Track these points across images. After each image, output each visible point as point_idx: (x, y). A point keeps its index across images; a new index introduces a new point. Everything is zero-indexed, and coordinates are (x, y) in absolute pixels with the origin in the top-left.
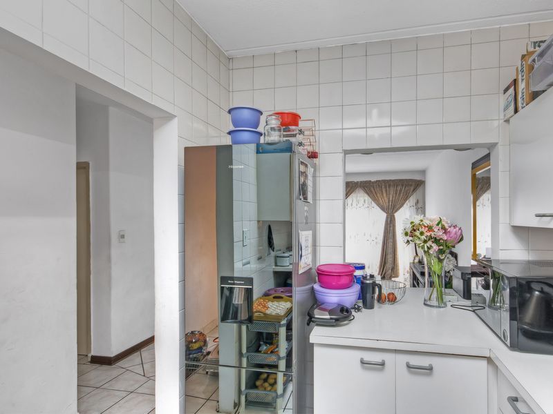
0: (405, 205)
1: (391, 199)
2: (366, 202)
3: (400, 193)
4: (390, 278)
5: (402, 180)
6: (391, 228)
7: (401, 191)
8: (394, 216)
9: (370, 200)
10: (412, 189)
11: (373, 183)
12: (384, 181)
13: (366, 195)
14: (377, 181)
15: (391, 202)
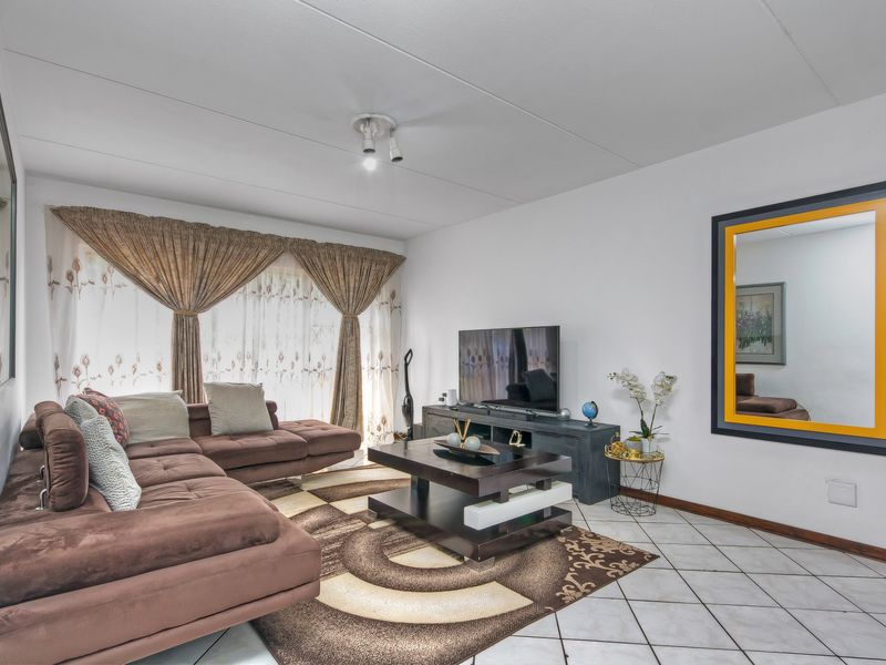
1: (351, 286)
3: (367, 277)
7: (368, 272)
8: (356, 319)
9: (310, 281)
14: (327, 244)
15: (352, 290)
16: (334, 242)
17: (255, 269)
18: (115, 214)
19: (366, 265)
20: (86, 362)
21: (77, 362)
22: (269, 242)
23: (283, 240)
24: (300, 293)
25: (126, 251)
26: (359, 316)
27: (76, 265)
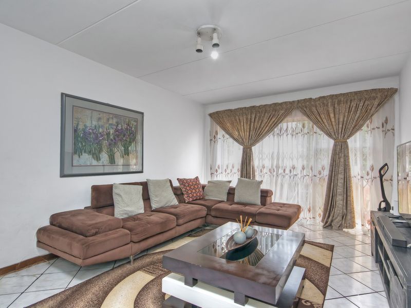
0: (364, 128)
1: (341, 120)
2: (306, 127)
3: (356, 111)
4: (340, 227)
5: (360, 92)
6: (342, 160)
7: (357, 107)
8: (346, 143)
9: (311, 123)
10: (376, 103)
11: (315, 100)
12: (332, 97)
13: (305, 118)
14: (321, 98)
15: (341, 123)
16: (325, 95)
17: (277, 122)
18: (224, 111)
19: (354, 104)
20: (219, 168)
21: (217, 168)
22: (285, 106)
23: (292, 103)
24: (306, 131)
25: (228, 125)
26: (348, 140)
27: (217, 133)
